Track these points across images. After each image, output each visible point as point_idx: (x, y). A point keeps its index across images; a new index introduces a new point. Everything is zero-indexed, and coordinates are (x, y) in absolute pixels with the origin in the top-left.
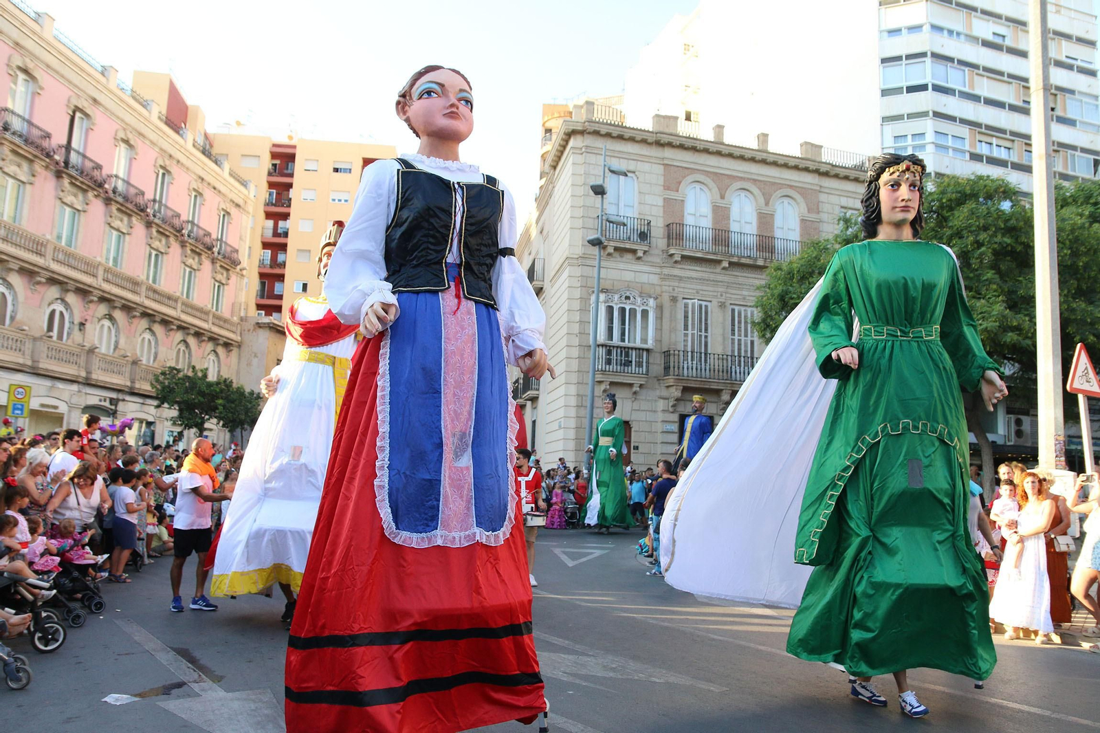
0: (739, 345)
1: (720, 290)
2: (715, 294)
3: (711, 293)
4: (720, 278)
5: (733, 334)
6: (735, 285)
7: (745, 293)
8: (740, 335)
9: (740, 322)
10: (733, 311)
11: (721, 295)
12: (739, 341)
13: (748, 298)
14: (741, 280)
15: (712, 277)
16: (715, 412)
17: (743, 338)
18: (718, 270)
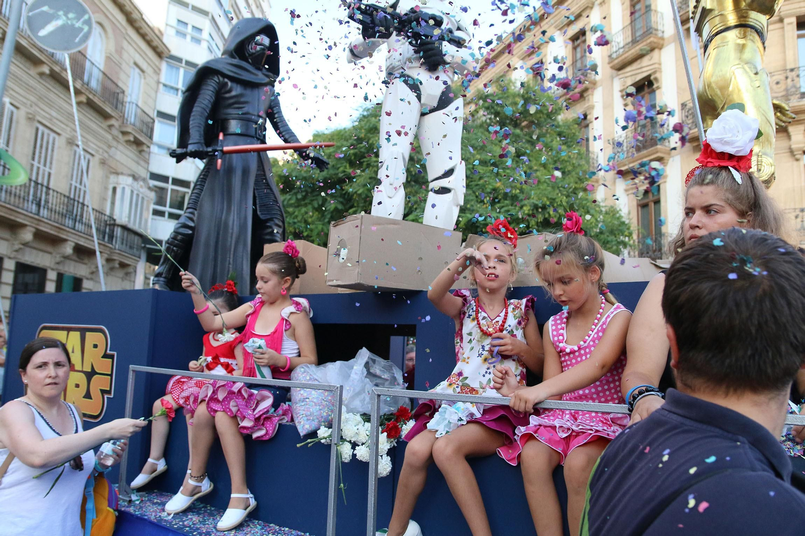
0: (38, 174)
1: (32, 98)
2: (25, 100)
3: (21, 98)
4: (32, 82)
5: (33, 159)
6: (46, 100)
7: (54, 114)
8: (39, 162)
9: (41, 147)
10: (37, 129)
11: (31, 106)
12: (38, 168)
13: (55, 120)
14: (52, 96)
15: (25, 77)
16: (5, 252)
17: (42, 167)
18: (33, 71)
